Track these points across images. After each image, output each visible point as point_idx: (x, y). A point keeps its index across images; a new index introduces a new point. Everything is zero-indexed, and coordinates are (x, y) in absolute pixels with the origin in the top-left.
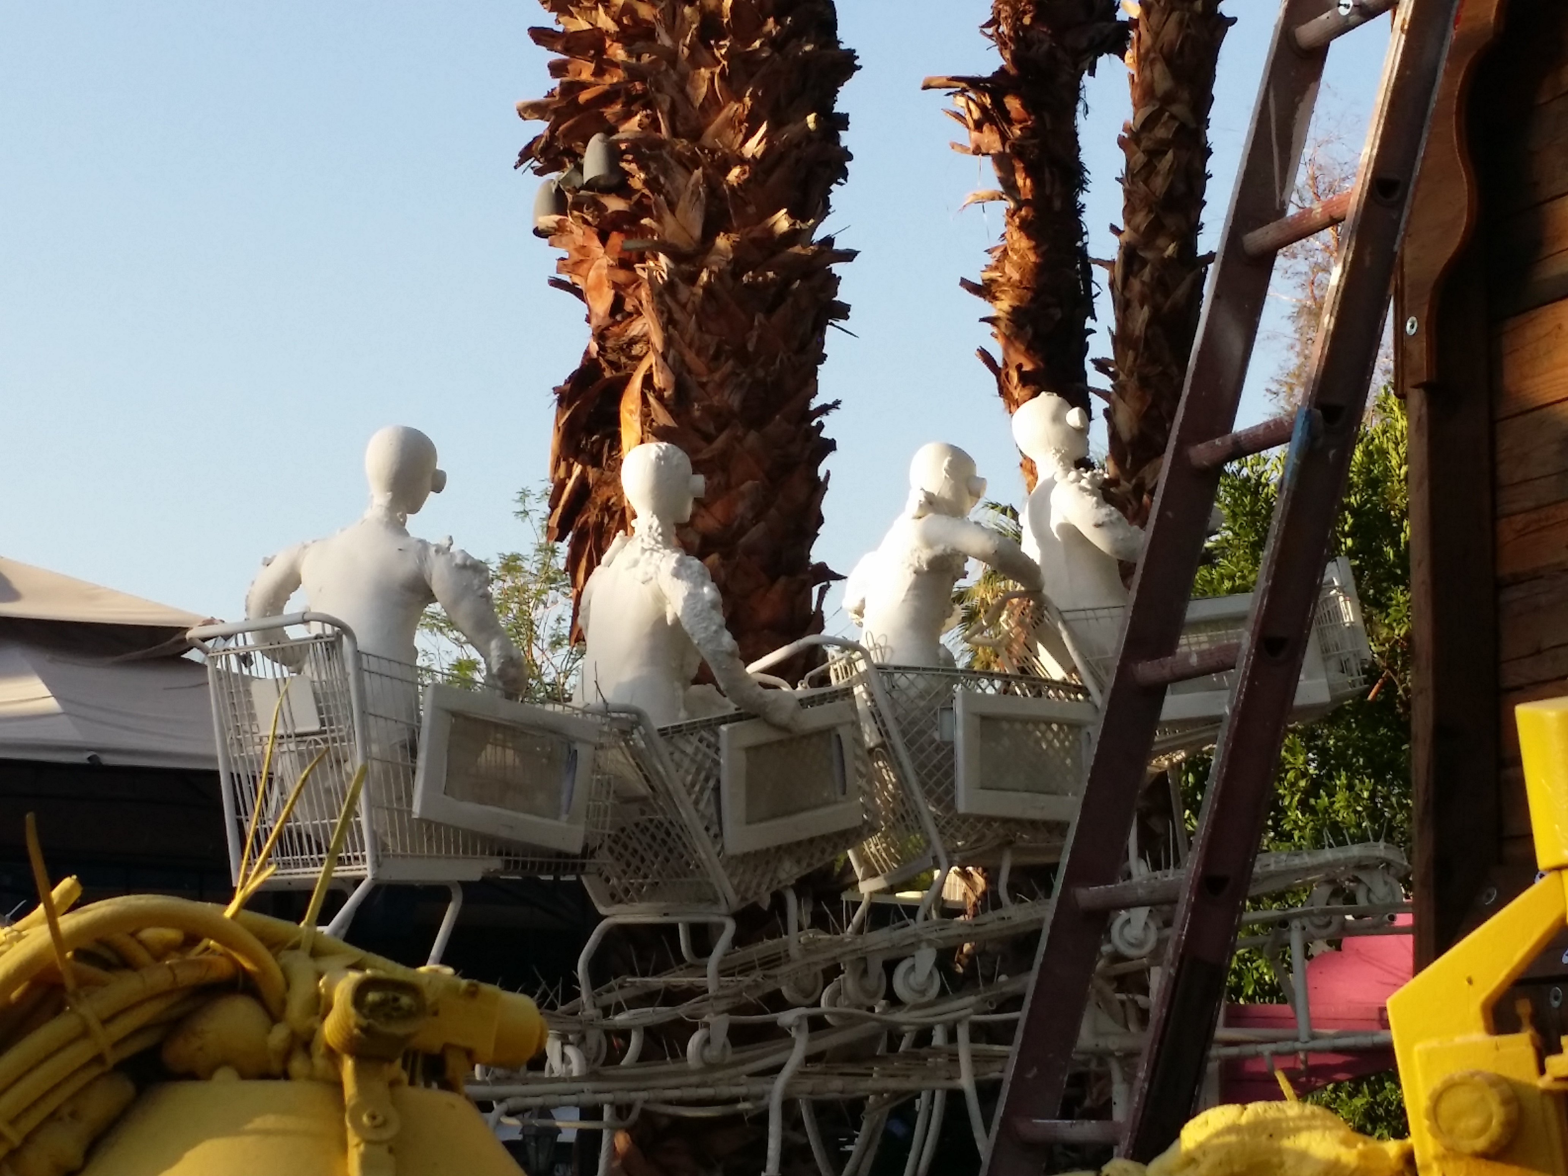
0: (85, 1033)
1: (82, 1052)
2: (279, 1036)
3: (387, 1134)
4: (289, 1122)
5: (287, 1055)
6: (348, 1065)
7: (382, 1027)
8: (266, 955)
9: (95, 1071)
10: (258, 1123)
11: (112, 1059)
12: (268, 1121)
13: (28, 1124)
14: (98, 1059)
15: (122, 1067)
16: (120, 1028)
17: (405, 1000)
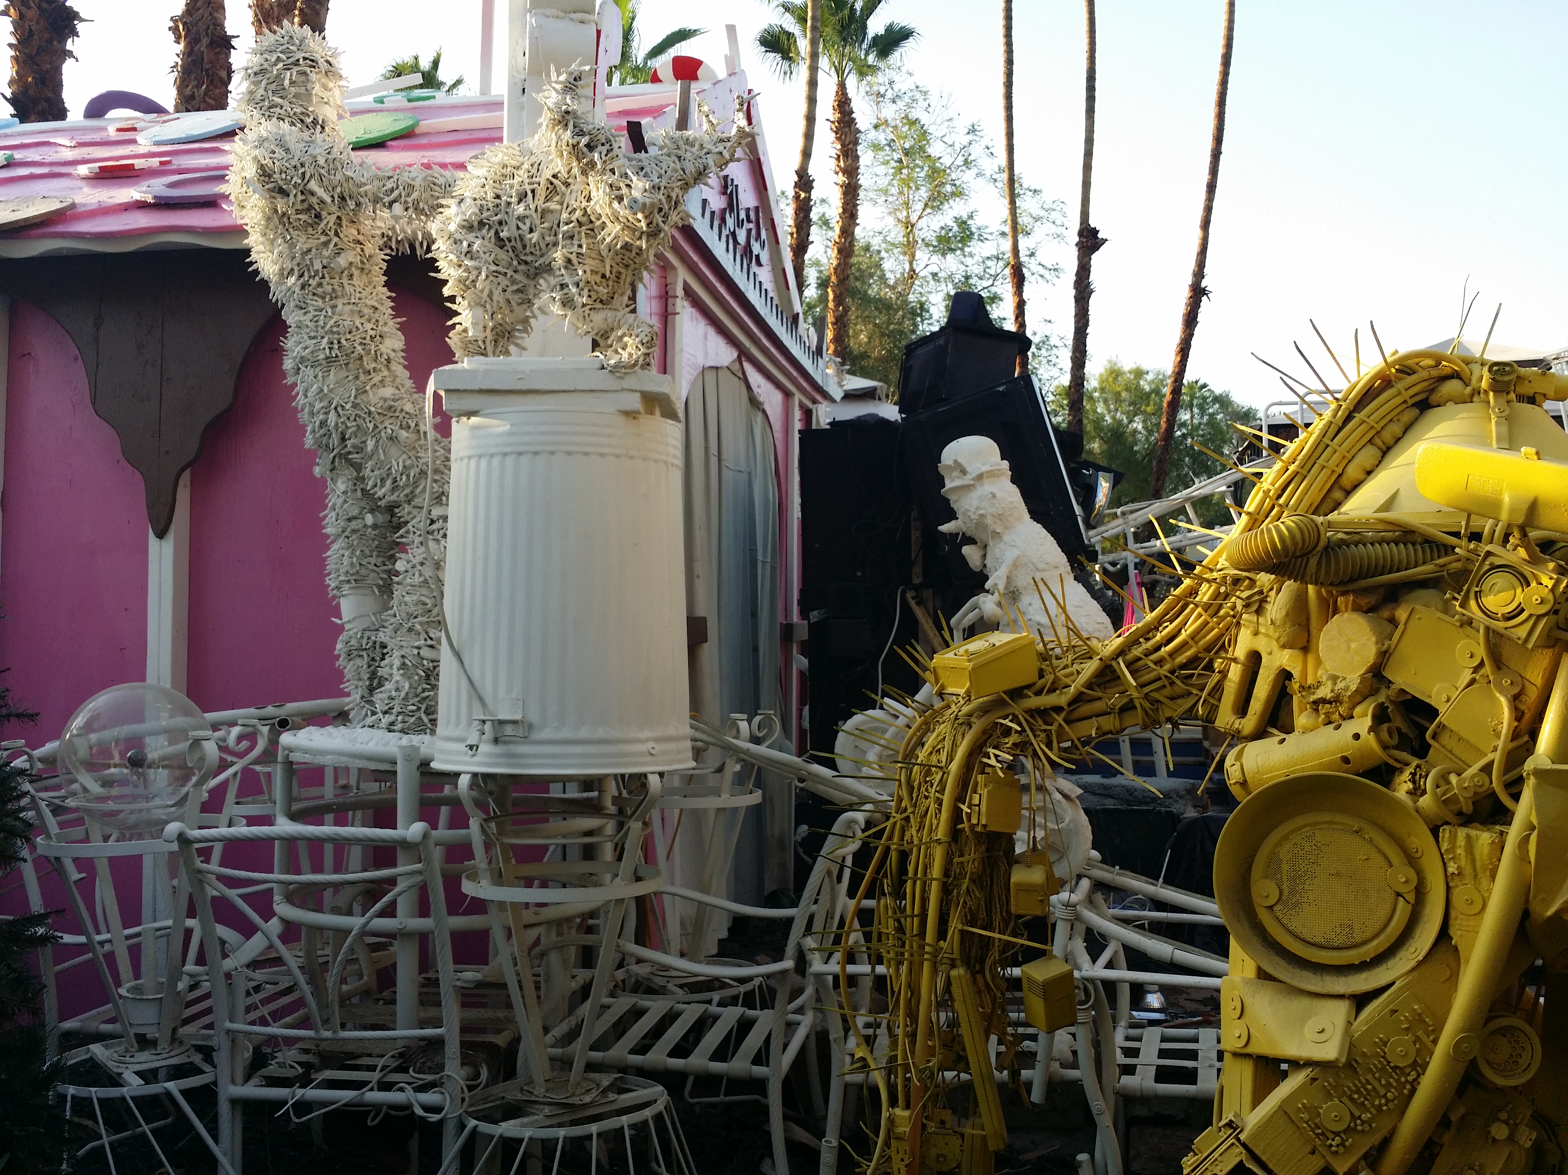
0: (1400, 394)
1: (1398, 400)
2: (1468, 390)
3: (1504, 414)
4: (1471, 415)
5: (1472, 396)
6: (1491, 394)
7: (1499, 378)
8: (1463, 365)
9: (1405, 406)
10: (1460, 416)
11: (1410, 402)
12: (1464, 415)
13: (1382, 423)
14: (1405, 402)
15: (1414, 405)
16: (1412, 391)
17: (1507, 369)
